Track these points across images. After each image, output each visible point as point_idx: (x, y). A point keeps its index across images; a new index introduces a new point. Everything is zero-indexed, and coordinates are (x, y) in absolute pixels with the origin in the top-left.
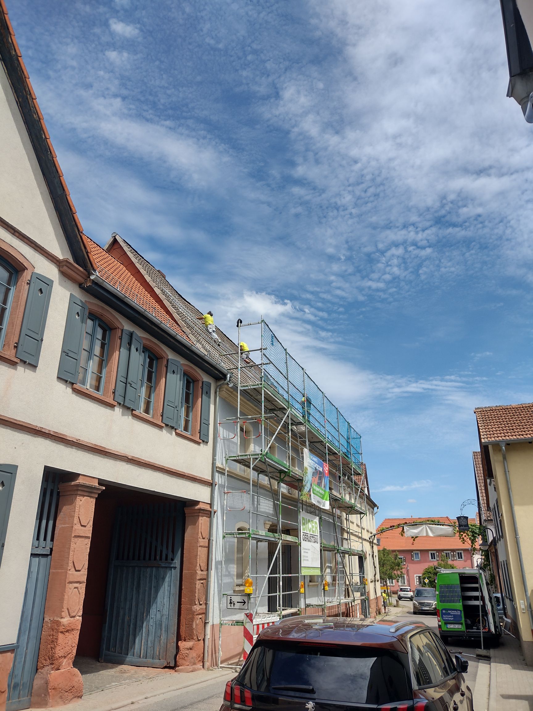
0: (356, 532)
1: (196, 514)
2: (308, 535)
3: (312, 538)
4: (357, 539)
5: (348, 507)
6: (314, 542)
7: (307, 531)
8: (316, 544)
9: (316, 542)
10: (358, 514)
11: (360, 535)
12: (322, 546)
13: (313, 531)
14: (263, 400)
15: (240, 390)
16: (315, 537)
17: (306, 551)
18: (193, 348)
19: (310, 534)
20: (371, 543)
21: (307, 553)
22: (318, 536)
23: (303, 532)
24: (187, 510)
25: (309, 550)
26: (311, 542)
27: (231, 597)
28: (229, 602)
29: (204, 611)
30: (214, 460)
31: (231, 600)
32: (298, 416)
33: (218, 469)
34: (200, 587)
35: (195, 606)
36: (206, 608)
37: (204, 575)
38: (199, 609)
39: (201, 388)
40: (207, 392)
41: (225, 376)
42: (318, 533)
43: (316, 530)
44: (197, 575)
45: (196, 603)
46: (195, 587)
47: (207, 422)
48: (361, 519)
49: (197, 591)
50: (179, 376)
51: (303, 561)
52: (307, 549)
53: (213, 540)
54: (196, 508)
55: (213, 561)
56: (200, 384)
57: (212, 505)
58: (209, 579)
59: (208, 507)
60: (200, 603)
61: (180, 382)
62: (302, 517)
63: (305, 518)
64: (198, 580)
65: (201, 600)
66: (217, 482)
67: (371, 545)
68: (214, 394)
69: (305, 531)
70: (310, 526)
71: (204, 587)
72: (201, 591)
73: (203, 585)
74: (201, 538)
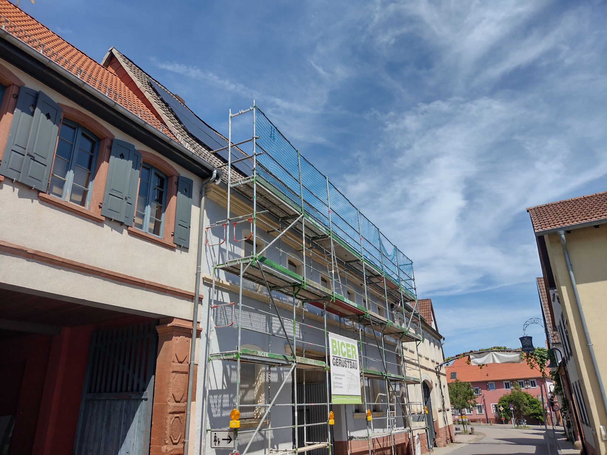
0: (413, 360)
1: (169, 333)
2: (341, 359)
3: (347, 363)
4: (414, 367)
5: (399, 333)
6: (351, 368)
7: (339, 355)
8: (353, 370)
9: (354, 367)
10: (414, 341)
11: (417, 362)
12: (363, 372)
13: (349, 356)
14: (255, 195)
15: (231, 188)
16: (352, 362)
17: (339, 377)
19: (345, 359)
20: (438, 374)
21: (341, 379)
22: (356, 361)
23: (333, 356)
24: (159, 329)
25: (343, 376)
26: (346, 367)
27: (215, 434)
29: (180, 452)
30: (198, 269)
31: (215, 436)
32: (318, 227)
33: (205, 281)
34: (174, 421)
35: (165, 446)
36: (184, 448)
37: (181, 407)
38: (172, 450)
39: (176, 184)
40: (185, 189)
41: (211, 172)
42: (356, 358)
43: (353, 355)
44: (168, 408)
45: (167, 442)
46: (166, 423)
47: (186, 224)
48: (417, 346)
49: (168, 427)
50: (131, 162)
51: (334, 388)
52: (340, 375)
53: (197, 365)
54: (169, 325)
55: (197, 390)
56: (175, 179)
57: (195, 322)
58: (188, 413)
59: (189, 325)
60: (175, 442)
61: (134, 170)
62: (332, 339)
63: (337, 340)
64: (170, 413)
65: (175, 438)
66: (203, 296)
67: (437, 375)
68: (198, 194)
69: (337, 355)
70: (344, 350)
71: (180, 422)
72: (176, 428)
73: (180, 419)
74: (175, 362)
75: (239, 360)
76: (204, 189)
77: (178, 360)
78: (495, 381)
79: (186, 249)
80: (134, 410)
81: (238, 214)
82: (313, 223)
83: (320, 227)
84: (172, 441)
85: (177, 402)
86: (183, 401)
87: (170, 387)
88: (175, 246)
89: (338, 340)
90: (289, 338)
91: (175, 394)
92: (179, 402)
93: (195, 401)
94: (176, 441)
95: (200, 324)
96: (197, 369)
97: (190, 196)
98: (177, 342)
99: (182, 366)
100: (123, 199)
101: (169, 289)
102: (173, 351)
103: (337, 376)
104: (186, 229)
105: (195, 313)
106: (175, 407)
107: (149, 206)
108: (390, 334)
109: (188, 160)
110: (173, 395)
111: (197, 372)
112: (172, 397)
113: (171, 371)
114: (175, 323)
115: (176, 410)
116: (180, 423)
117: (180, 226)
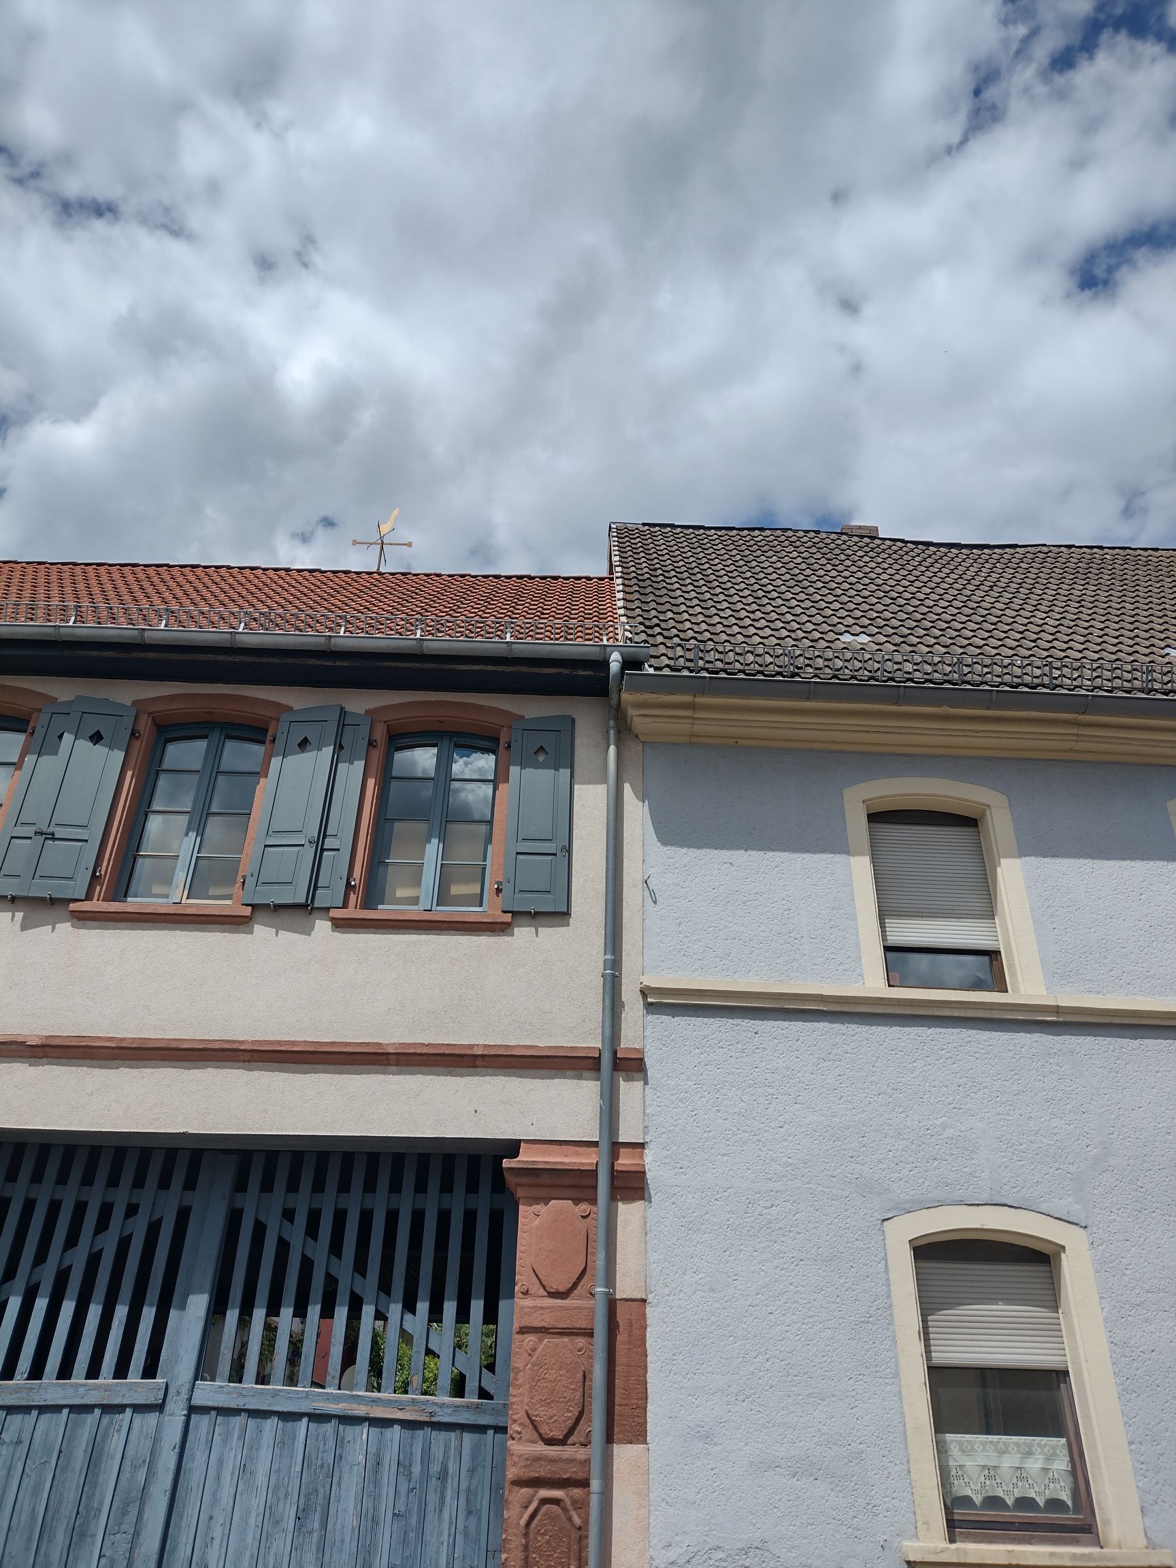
30: (606, 964)
33: (652, 1000)
34: (538, 1517)
37: (571, 1461)
39: (506, 749)
40: (542, 749)
44: (509, 1463)
47: (550, 844)
50: (325, 752)
53: (644, 1301)
55: (649, 1400)
56: (504, 737)
58: (599, 1487)
59: (586, 1159)
64: (519, 1483)
66: (642, 1051)
72: (548, 1542)
73: (565, 1510)
74: (531, 1295)
76: (612, 723)
77: (544, 1287)
79: (561, 916)
85: (550, 1442)
86: (582, 1440)
87: (515, 1386)
88: (511, 918)
91: (541, 1413)
92: (562, 1442)
93: (645, 1442)
95: (646, 1151)
96: (644, 1317)
97: (565, 761)
98: (537, 1222)
99: (567, 1307)
100: (303, 845)
101: (480, 1052)
102: (519, 1255)
104: (550, 858)
105: (609, 1113)
106: (537, 1459)
107: (433, 838)
109: (511, 669)
110: (527, 1413)
111: (645, 1327)
113: (517, 1326)
114: (526, 1157)
115: (543, 1471)
116: (567, 1524)
117: (521, 857)
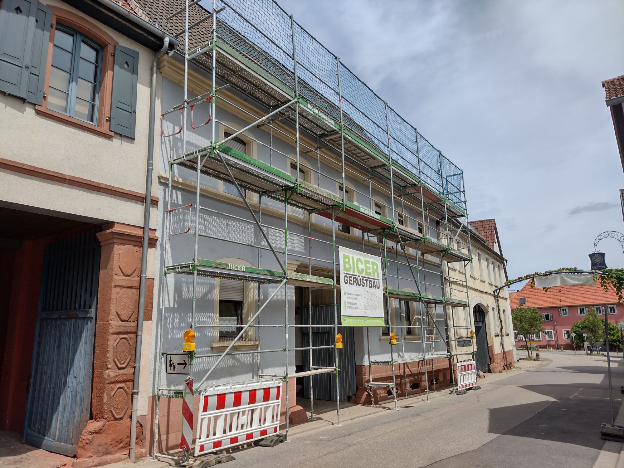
0: (461, 281)
1: (110, 242)
2: (357, 277)
3: (365, 282)
4: (461, 288)
5: (441, 251)
6: (371, 287)
7: (354, 272)
8: (373, 290)
9: (374, 286)
10: (462, 261)
11: (465, 284)
12: (388, 292)
13: (368, 273)
14: (214, 65)
15: (189, 61)
16: (373, 280)
17: (353, 297)
18: (132, 17)
19: (362, 277)
20: (496, 297)
21: (356, 299)
22: (379, 280)
23: (344, 273)
24: (100, 236)
26: (363, 286)
27: (171, 357)
28: (168, 364)
29: (132, 378)
30: (149, 164)
31: (171, 360)
32: (323, 118)
33: (161, 181)
34: (119, 343)
35: (107, 371)
36: (134, 373)
37: (130, 326)
38: (118, 376)
39: (112, 56)
40: (127, 63)
41: (162, 40)
42: (378, 276)
43: (374, 273)
44: (110, 327)
45: (109, 366)
46: (108, 344)
47: (128, 107)
48: (465, 266)
49: (111, 350)
50: (32, 19)
51: (345, 308)
52: (355, 295)
53: (153, 279)
54: (108, 231)
55: (153, 308)
56: (110, 49)
57: (146, 230)
58: (139, 333)
59: (139, 233)
60: (120, 366)
61: (39, 31)
62: (343, 254)
63: (350, 256)
64: (114, 334)
65: (122, 362)
66: (158, 198)
67: (495, 299)
68: (149, 71)
69: (351, 273)
70: (361, 266)
71: (129, 343)
72: (122, 350)
73: (128, 341)
74: (118, 275)
75: (196, 272)
76: (155, 64)
77: (123, 273)
78: (569, 307)
79: (131, 139)
80: (81, 331)
81: (197, 93)
82: (314, 113)
83: (325, 120)
84: (117, 365)
85: (123, 321)
86: (133, 320)
87: (112, 304)
88: (112, 134)
89: (353, 256)
90: (274, 250)
91: (121, 312)
92: (127, 321)
93: (151, 320)
94: (124, 366)
95: (156, 232)
96: (153, 284)
97: (134, 71)
98: (121, 251)
99: (130, 280)
100: (22, 67)
101: (103, 187)
102: (114, 262)
103: (349, 296)
104: (129, 113)
105: (146, 218)
106: (120, 326)
107: (74, 83)
108: (431, 252)
109: (124, 22)
110: (117, 313)
111: (153, 287)
112: (116, 315)
113: (113, 285)
114: (116, 229)
115: (121, 330)
116: (128, 345)
117: (118, 109)
